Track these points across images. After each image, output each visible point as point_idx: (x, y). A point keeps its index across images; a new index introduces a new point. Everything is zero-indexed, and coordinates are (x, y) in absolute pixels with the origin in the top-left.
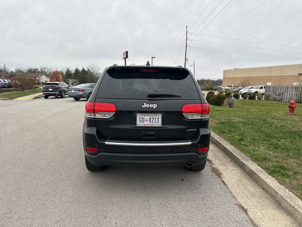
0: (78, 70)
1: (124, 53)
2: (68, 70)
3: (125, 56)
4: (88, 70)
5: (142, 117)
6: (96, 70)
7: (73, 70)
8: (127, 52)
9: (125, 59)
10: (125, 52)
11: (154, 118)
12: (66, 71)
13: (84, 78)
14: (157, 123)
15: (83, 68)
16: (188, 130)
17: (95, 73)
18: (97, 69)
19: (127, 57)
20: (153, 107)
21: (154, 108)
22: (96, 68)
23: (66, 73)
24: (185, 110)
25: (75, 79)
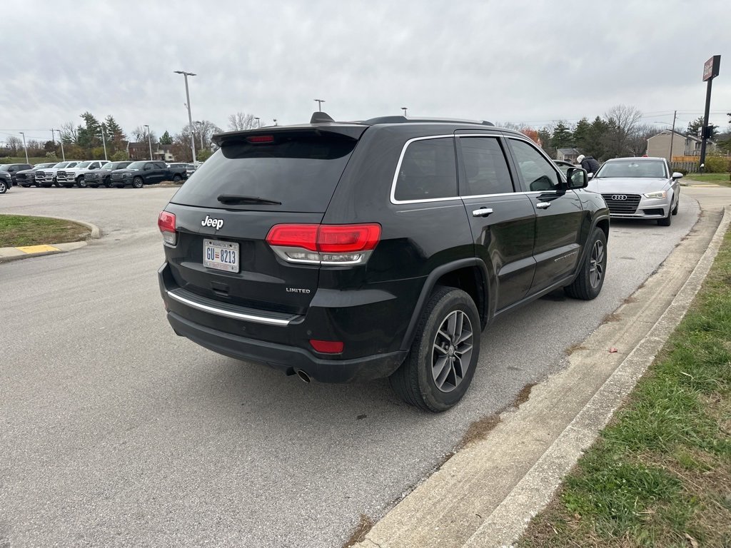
0: (585, 124)
1: (707, 64)
2: (560, 126)
3: (711, 71)
4: (611, 122)
5: (211, 246)
6: (631, 120)
7: (572, 126)
8: (717, 60)
9: (710, 80)
10: (709, 61)
11: (228, 251)
12: (556, 129)
13: (598, 144)
14: (232, 264)
15: (598, 119)
16: (289, 290)
17: (626, 129)
18: (632, 116)
19: (716, 71)
20: (216, 227)
21: (218, 228)
22: (630, 114)
23: (556, 134)
24: (275, 239)
25: (575, 147)
